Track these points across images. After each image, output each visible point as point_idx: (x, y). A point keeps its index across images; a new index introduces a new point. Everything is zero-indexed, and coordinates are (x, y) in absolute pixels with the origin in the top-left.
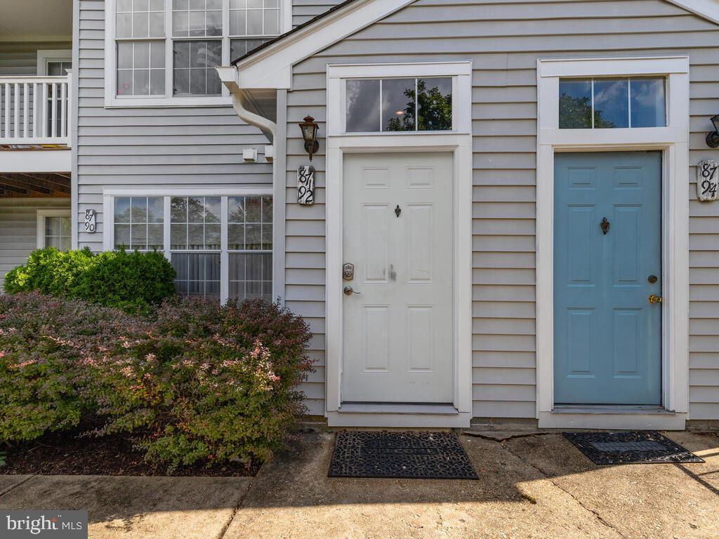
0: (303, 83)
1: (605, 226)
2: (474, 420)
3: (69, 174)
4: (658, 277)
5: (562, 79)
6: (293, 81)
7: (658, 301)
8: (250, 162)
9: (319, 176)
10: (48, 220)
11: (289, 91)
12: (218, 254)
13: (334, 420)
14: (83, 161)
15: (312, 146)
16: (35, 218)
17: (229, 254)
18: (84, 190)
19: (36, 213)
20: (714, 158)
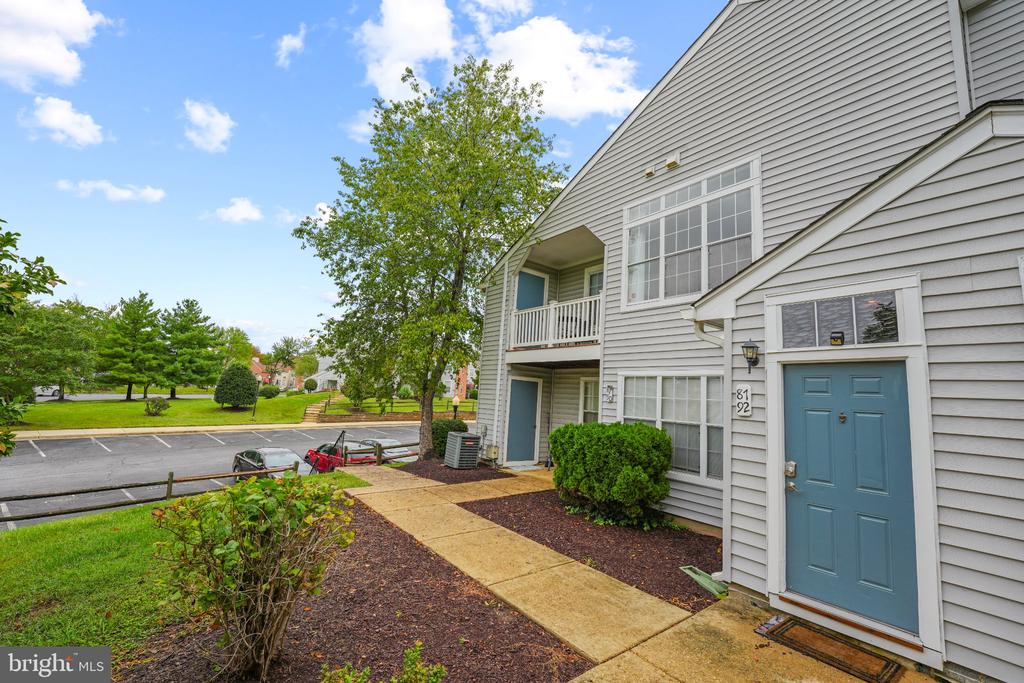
2: (947, 664)
3: (599, 361)
6: (736, 312)
10: (586, 383)
11: (733, 319)
12: (698, 426)
13: (775, 603)
14: (607, 352)
15: (754, 362)
16: (579, 383)
17: (708, 427)
18: (606, 372)
19: (579, 379)
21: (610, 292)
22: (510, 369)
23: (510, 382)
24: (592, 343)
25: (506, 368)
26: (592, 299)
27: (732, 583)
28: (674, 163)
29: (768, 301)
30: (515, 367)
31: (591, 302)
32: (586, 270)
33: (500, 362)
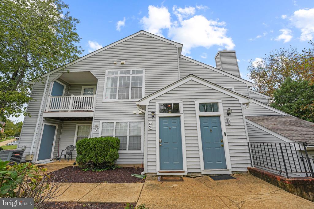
0: (151, 104)
1: (211, 131)
2: (188, 173)
3: (93, 117)
5: (199, 103)
6: (149, 104)
8: (135, 114)
10: (79, 126)
11: (148, 106)
12: (126, 136)
13: (158, 174)
14: (96, 114)
15: (153, 116)
16: (76, 126)
17: (129, 136)
18: (95, 121)
19: (76, 125)
20: (229, 117)
21: (98, 95)
22: (44, 120)
23: (44, 125)
24: (91, 111)
25: (43, 119)
26: (85, 96)
27: (148, 173)
28: (123, 63)
29: (156, 102)
30: (47, 119)
31: (84, 98)
32: (83, 87)
33: (39, 117)
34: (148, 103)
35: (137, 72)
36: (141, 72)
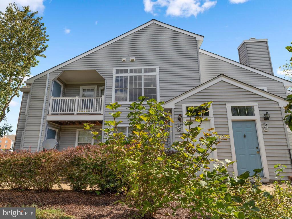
0: (177, 107)
1: (245, 136)
3: (102, 121)
4: (258, 147)
5: (231, 106)
6: (175, 107)
7: (259, 153)
9: (182, 125)
10: (79, 131)
11: (174, 109)
14: (106, 118)
15: (180, 119)
18: (105, 125)
19: (76, 130)
20: (266, 122)
21: (107, 97)
22: (48, 123)
23: (47, 129)
24: (100, 114)
25: (46, 123)
28: (133, 60)
29: (183, 105)
32: (82, 88)
33: (42, 120)
34: (174, 105)
35: (150, 71)
36: (154, 70)
